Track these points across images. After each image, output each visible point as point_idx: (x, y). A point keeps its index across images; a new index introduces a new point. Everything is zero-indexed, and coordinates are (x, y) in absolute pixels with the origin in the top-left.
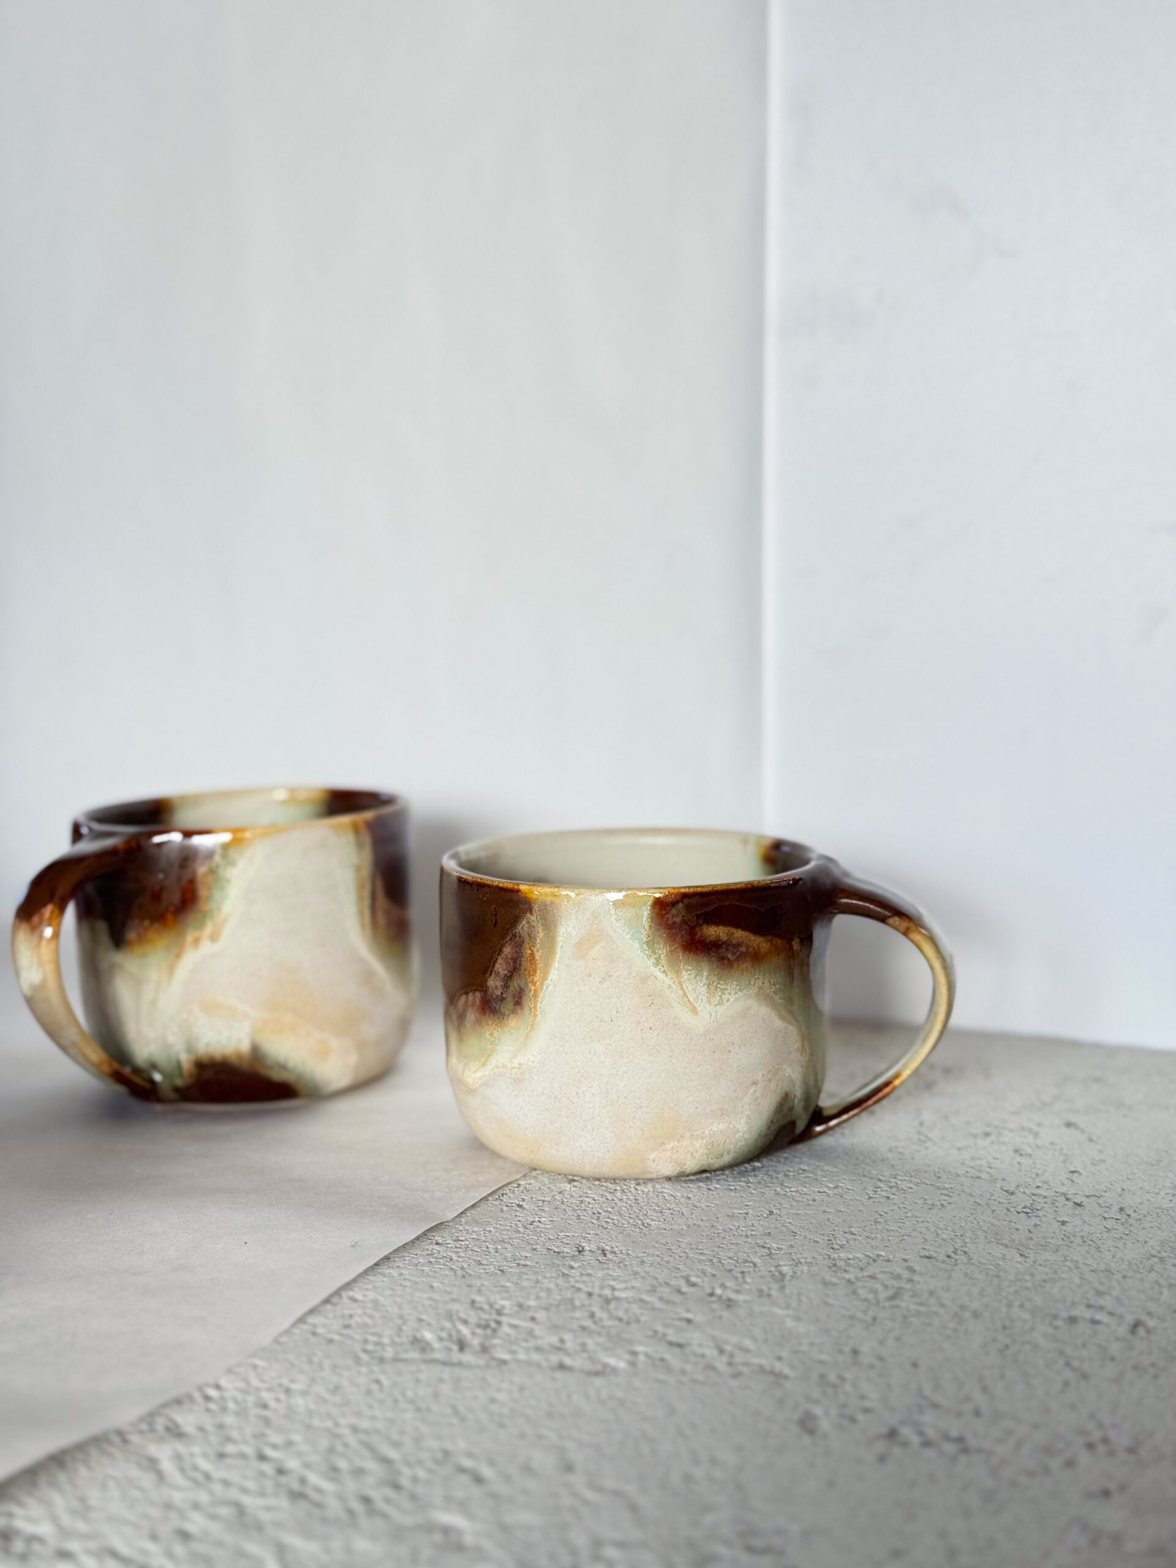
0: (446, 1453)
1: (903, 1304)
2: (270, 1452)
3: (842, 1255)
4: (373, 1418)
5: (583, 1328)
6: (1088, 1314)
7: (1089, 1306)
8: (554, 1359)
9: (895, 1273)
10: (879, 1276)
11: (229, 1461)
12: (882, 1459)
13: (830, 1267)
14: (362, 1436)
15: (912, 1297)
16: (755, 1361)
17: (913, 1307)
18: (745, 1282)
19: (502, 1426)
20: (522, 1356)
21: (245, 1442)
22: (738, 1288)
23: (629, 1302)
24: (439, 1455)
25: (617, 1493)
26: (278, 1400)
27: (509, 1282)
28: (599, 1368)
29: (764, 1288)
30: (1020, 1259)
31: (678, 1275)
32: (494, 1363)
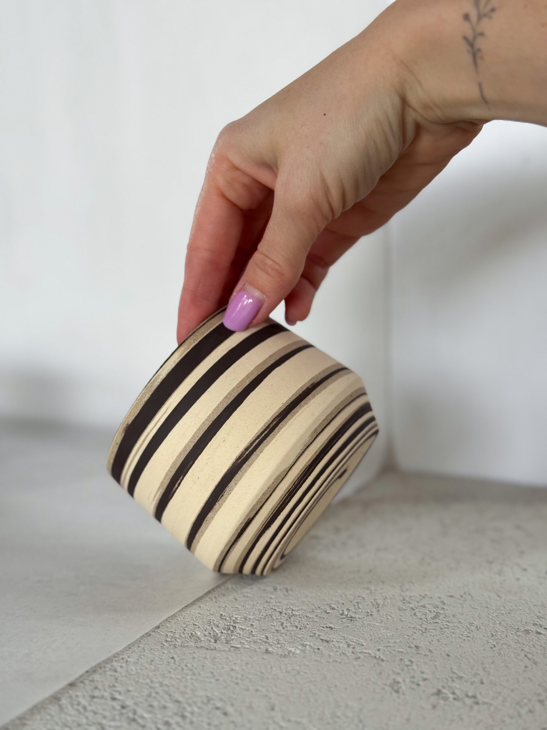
0: (209, 699)
1: (439, 622)
2: (118, 696)
3: (408, 594)
4: (171, 678)
5: (277, 630)
6: (534, 629)
7: (535, 624)
8: (263, 647)
9: (435, 604)
10: (426, 606)
11: (95, 700)
12: (434, 707)
13: (401, 601)
14: (166, 689)
15: (444, 618)
16: (366, 651)
17: (444, 623)
18: (359, 608)
19: (237, 684)
20: (247, 646)
21: (105, 690)
22: (357, 611)
23: (299, 617)
24: (205, 700)
25: (298, 723)
26: (121, 667)
27: (239, 605)
28: (287, 653)
29: (369, 611)
30: (498, 599)
31: (325, 603)
32: (233, 648)
